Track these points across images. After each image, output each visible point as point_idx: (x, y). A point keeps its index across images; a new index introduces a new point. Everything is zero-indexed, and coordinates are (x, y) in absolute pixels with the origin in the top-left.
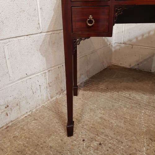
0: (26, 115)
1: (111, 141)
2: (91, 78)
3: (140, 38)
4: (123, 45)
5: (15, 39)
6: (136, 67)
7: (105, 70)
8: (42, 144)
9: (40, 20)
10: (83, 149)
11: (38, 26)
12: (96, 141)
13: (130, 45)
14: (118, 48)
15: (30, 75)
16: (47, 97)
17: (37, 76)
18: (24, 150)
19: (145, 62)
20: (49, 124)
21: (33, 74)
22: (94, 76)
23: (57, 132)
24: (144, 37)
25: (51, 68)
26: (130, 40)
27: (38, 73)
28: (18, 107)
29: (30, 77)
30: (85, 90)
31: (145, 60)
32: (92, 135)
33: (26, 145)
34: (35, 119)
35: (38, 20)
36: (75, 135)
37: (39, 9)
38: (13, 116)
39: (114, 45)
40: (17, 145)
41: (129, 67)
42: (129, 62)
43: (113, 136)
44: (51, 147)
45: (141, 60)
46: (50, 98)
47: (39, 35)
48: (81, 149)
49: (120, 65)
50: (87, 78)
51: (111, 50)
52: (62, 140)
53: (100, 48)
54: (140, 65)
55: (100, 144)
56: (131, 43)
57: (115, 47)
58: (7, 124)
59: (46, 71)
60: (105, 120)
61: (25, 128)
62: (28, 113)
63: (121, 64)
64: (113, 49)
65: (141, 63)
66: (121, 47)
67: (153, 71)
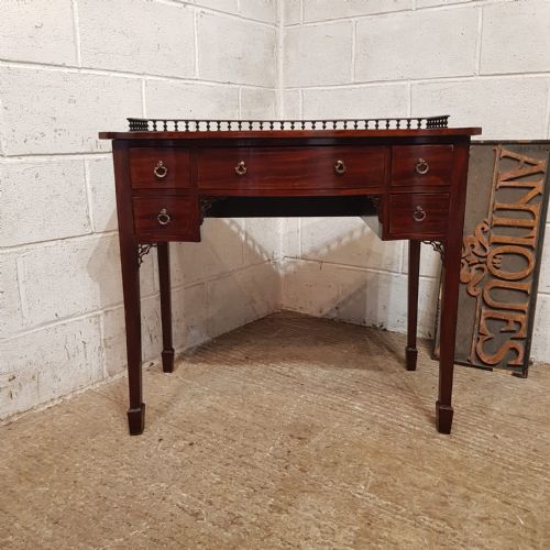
0: (51, 405)
1: (214, 440)
2: (216, 338)
3: (334, 246)
4: (302, 261)
5: (38, 246)
6: (334, 315)
7: (260, 321)
8: (76, 446)
9: (91, 209)
10: (156, 451)
11: (86, 221)
12: (184, 440)
13: (317, 262)
14: (291, 268)
15: (64, 318)
16: (101, 371)
17: (80, 320)
18: (41, 454)
19: (351, 303)
20: (97, 419)
21: (71, 317)
22: (226, 333)
23: (110, 430)
24: (343, 242)
25: (112, 305)
26: (315, 251)
27: (82, 314)
28: (34, 384)
29: (64, 322)
30: (193, 362)
31: (350, 297)
32: (180, 432)
33: (46, 447)
34: (68, 412)
35: (87, 210)
36: (146, 433)
37: (90, 190)
38: (23, 402)
39: (282, 263)
40: (26, 449)
41: (319, 315)
42: (316, 303)
43: (221, 432)
44: (93, 450)
45: (343, 298)
46: (106, 374)
47: (86, 238)
48: (152, 452)
49: (298, 311)
50: (208, 338)
51: (276, 275)
52: (117, 441)
53: (242, 269)
54: (342, 309)
55: (191, 444)
56: (317, 258)
57: (284, 268)
58: (9, 417)
59: (100, 312)
60: (216, 410)
61: (46, 425)
62: (56, 402)
63: (301, 308)
64: (281, 272)
65: (343, 303)
66: (298, 267)
67: (369, 324)
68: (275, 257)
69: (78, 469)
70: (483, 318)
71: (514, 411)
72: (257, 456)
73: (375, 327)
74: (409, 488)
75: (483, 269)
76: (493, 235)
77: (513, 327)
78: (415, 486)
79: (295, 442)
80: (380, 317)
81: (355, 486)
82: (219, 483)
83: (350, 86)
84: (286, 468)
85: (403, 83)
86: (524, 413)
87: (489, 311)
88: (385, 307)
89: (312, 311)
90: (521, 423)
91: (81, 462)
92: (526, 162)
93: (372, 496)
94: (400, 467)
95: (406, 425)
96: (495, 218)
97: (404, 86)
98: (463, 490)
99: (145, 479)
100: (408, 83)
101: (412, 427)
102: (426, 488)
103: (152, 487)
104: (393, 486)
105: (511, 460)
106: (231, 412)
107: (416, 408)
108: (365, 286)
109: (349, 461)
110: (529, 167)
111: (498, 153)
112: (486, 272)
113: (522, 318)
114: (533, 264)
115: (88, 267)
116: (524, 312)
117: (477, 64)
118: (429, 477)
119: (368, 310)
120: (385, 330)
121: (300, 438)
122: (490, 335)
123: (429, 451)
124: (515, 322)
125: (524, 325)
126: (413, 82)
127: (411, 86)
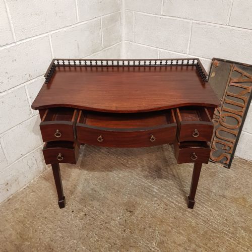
0: (25, 187)
1: (95, 212)
8: (38, 215)
10: (71, 219)
12: (83, 212)
15: (25, 154)
17: (33, 152)
18: (24, 221)
20: (45, 196)
21: (29, 152)
23: (51, 204)
27: (33, 150)
28: (17, 182)
29: (26, 156)
32: (81, 206)
33: (26, 216)
34: (33, 191)
36: (66, 207)
37: (29, 98)
38: (13, 190)
40: (18, 217)
43: (98, 207)
44: (46, 218)
47: (31, 119)
48: (70, 219)
52: (55, 212)
55: (85, 215)
58: (8, 197)
59: (41, 146)
60: (95, 191)
61: (24, 200)
62: (27, 185)
69: (40, 230)
70: (214, 142)
71: (221, 193)
72: (113, 223)
74: (173, 245)
75: (217, 122)
76: (224, 107)
77: (227, 148)
78: (175, 243)
79: (128, 214)
81: (152, 243)
82: (97, 241)
83: (160, 16)
84: (124, 231)
85: (188, 21)
86: (225, 194)
87: (218, 140)
90: (223, 201)
91: (41, 227)
92: (245, 76)
93: (158, 249)
94: (170, 231)
95: (175, 202)
96: (226, 99)
98: (194, 246)
99: (68, 237)
100: (191, 21)
101: (177, 204)
102: (179, 245)
103: (71, 243)
104: (167, 243)
105: (216, 226)
106: (102, 193)
107: (180, 190)
109: (150, 227)
110: (247, 78)
111: (232, 68)
112: (219, 123)
113: (232, 145)
114: (240, 124)
115: (33, 131)
116: (233, 143)
117: (228, 19)
118: (182, 237)
121: (130, 212)
122: (216, 149)
123: (183, 221)
124: (228, 146)
125: (232, 149)
126: (194, 21)
127: (193, 23)
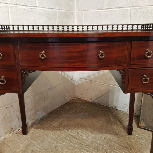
2: (49, 113)
3: (96, 75)
4: (84, 80)
6: (96, 101)
7: (67, 104)
13: (90, 81)
14: (80, 82)
19: (103, 97)
22: (53, 111)
24: (100, 74)
26: (89, 76)
30: (37, 128)
31: (103, 95)
39: (76, 80)
41: (90, 101)
42: (90, 96)
45: (100, 95)
49: (82, 98)
50: (45, 114)
51: (74, 85)
53: (60, 84)
54: (99, 100)
56: (90, 79)
57: (77, 82)
63: (84, 97)
64: (76, 84)
65: (100, 97)
66: (82, 82)
67: (110, 106)
68: (74, 78)
73: (113, 108)
80: (115, 104)
83: (104, 10)
85: (127, 8)
88: (117, 101)
89: (88, 99)
97: (127, 10)
100: (129, 9)
108: (109, 92)
119: (110, 101)
120: (117, 109)
126: (131, 8)
127: (131, 9)
